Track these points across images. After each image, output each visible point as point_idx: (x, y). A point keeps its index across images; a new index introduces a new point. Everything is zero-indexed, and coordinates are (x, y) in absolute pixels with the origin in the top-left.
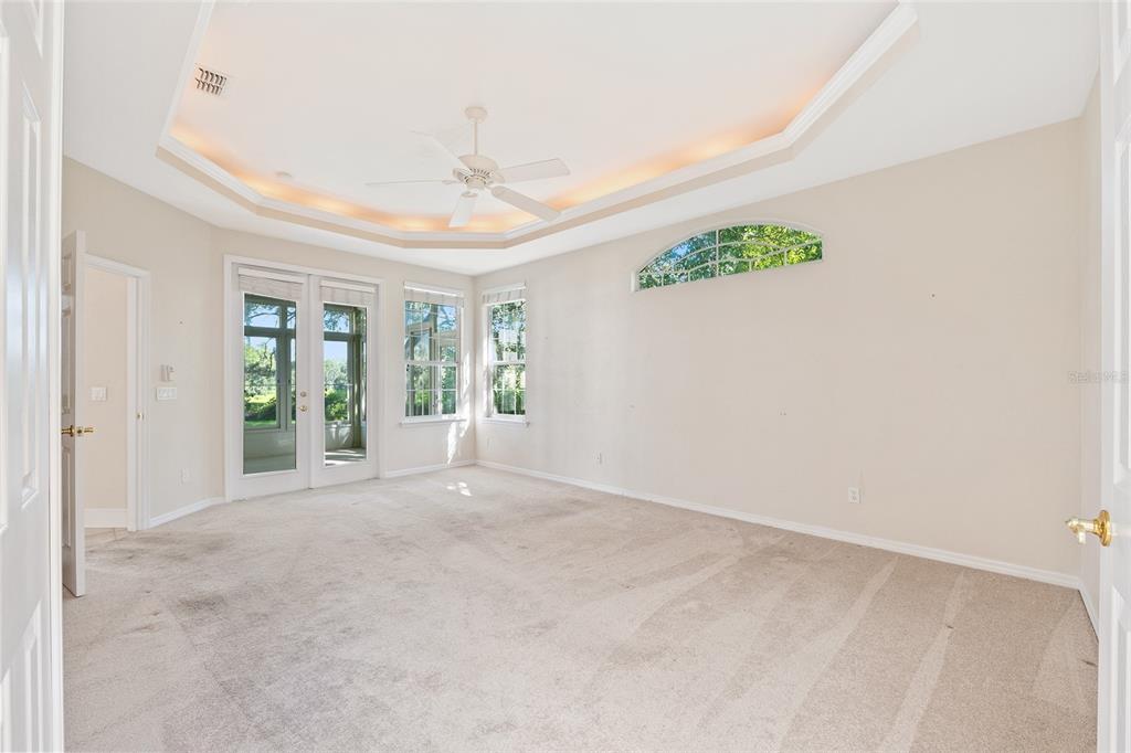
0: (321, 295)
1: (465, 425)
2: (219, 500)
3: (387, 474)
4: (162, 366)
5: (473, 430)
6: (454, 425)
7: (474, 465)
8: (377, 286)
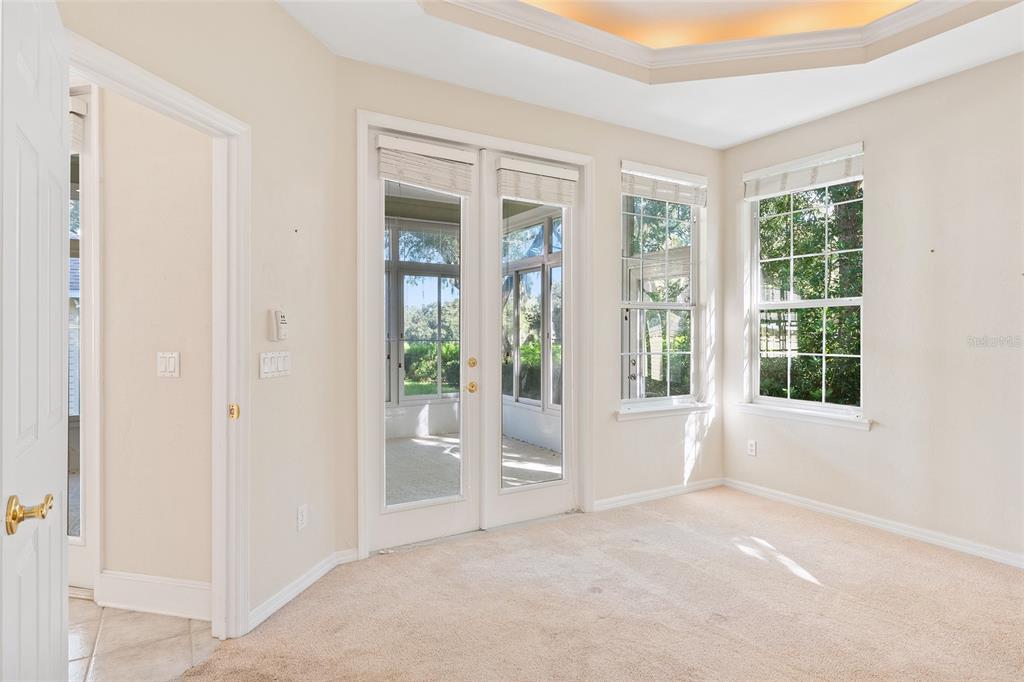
0: (498, 186)
1: (710, 416)
2: (347, 556)
3: (598, 505)
4: (269, 312)
5: (720, 424)
6: (692, 417)
7: (722, 487)
8: (580, 168)
